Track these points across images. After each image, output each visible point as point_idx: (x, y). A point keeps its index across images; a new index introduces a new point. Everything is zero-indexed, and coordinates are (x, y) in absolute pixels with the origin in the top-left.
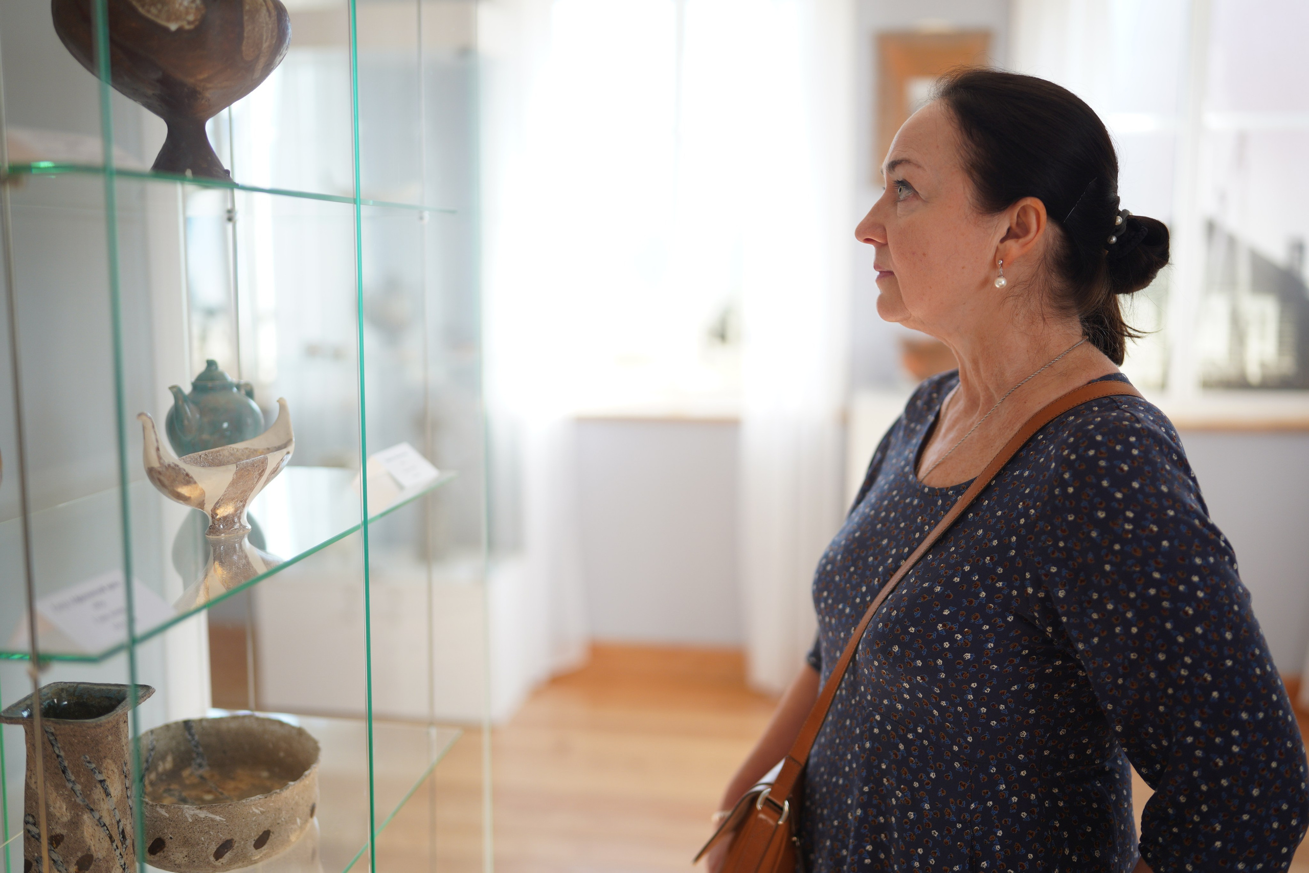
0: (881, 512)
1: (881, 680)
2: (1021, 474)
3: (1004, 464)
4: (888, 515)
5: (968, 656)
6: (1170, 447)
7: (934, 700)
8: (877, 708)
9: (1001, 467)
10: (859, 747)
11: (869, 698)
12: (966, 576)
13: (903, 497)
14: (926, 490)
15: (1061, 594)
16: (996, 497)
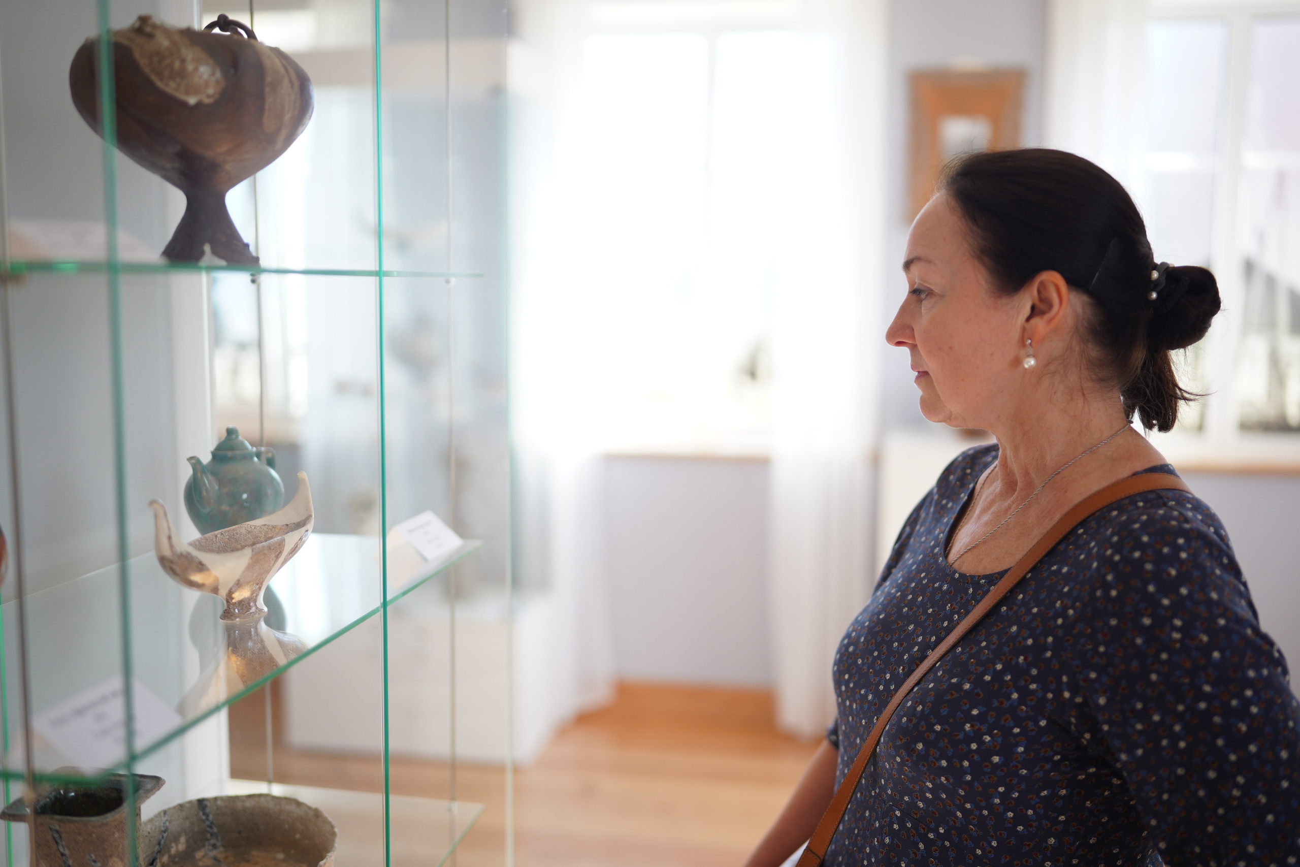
0: (908, 595)
1: (903, 776)
2: (1059, 570)
3: (1041, 556)
4: (914, 599)
5: (996, 759)
6: (1220, 550)
7: (958, 801)
8: (898, 804)
9: (1037, 560)
10: (877, 841)
11: (889, 792)
12: (997, 675)
13: (932, 581)
14: (957, 575)
15: (1102, 701)
16: (1031, 592)
